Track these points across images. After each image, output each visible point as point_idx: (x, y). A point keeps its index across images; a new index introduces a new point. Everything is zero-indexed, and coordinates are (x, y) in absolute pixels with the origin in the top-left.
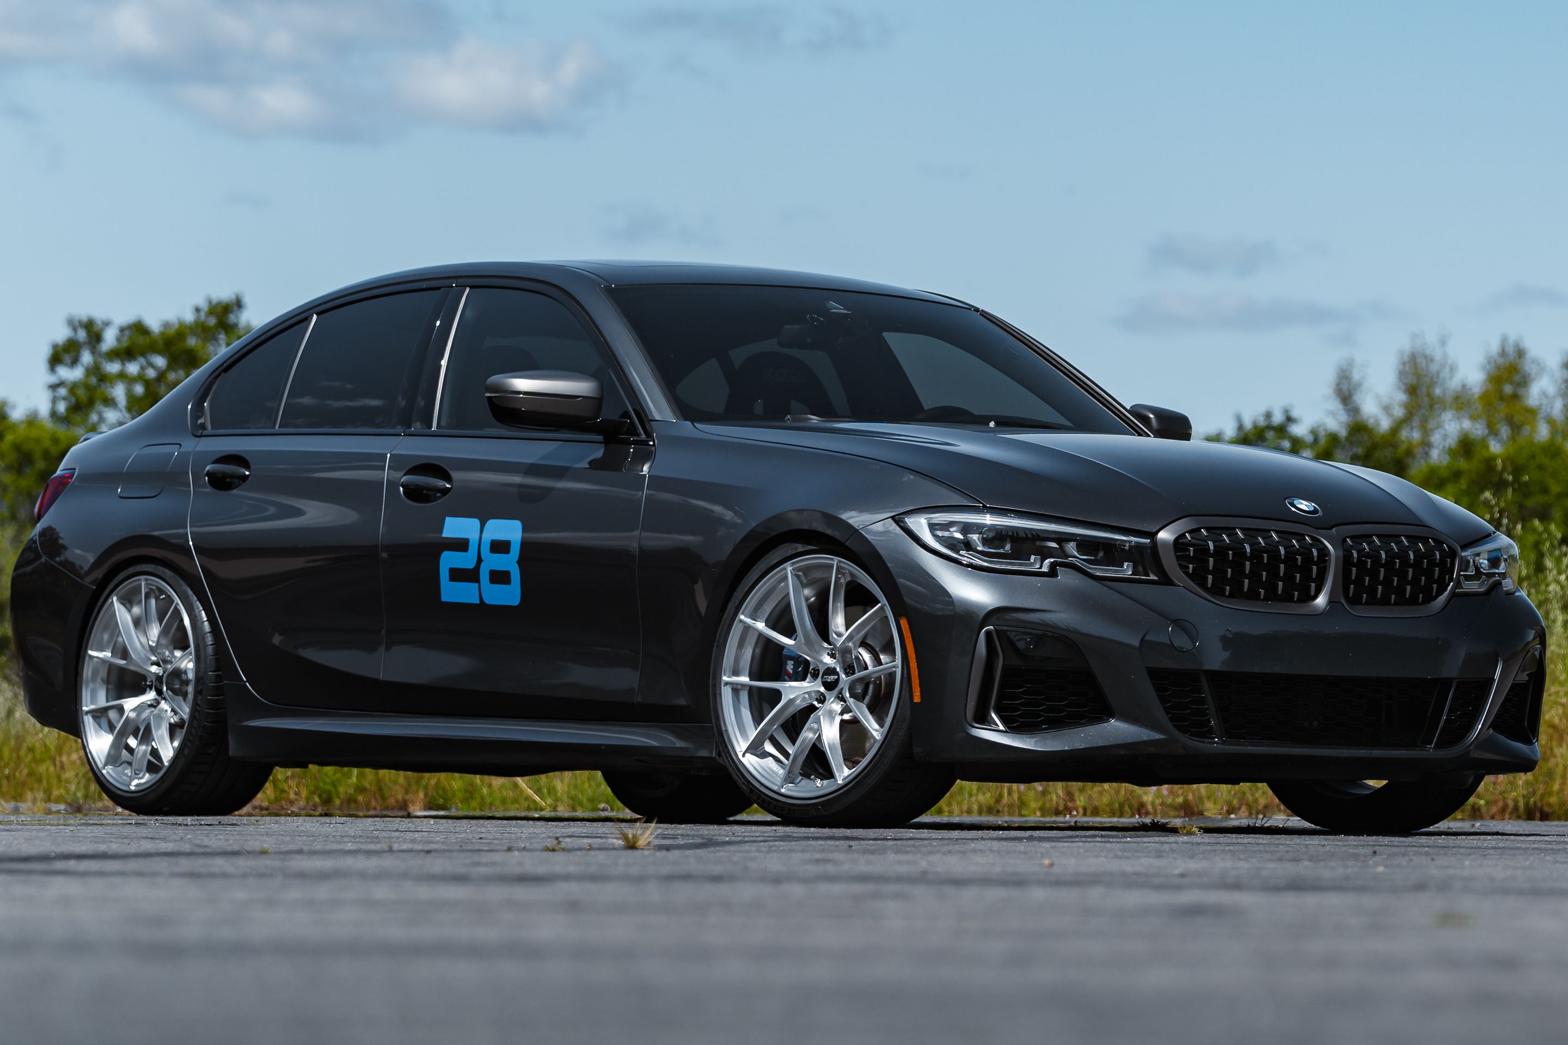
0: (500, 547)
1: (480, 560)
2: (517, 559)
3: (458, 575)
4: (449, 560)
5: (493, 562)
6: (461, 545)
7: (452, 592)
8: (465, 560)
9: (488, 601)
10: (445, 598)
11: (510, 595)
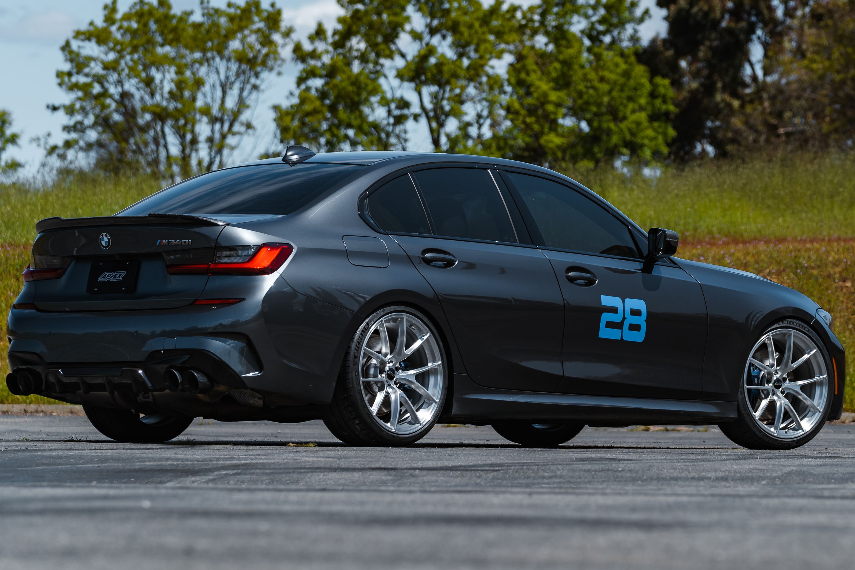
0: (636, 313)
1: (624, 318)
2: (645, 319)
3: (610, 325)
4: (606, 317)
5: (631, 320)
6: (614, 310)
7: (605, 333)
8: (616, 318)
9: (625, 339)
10: (601, 336)
11: (639, 337)
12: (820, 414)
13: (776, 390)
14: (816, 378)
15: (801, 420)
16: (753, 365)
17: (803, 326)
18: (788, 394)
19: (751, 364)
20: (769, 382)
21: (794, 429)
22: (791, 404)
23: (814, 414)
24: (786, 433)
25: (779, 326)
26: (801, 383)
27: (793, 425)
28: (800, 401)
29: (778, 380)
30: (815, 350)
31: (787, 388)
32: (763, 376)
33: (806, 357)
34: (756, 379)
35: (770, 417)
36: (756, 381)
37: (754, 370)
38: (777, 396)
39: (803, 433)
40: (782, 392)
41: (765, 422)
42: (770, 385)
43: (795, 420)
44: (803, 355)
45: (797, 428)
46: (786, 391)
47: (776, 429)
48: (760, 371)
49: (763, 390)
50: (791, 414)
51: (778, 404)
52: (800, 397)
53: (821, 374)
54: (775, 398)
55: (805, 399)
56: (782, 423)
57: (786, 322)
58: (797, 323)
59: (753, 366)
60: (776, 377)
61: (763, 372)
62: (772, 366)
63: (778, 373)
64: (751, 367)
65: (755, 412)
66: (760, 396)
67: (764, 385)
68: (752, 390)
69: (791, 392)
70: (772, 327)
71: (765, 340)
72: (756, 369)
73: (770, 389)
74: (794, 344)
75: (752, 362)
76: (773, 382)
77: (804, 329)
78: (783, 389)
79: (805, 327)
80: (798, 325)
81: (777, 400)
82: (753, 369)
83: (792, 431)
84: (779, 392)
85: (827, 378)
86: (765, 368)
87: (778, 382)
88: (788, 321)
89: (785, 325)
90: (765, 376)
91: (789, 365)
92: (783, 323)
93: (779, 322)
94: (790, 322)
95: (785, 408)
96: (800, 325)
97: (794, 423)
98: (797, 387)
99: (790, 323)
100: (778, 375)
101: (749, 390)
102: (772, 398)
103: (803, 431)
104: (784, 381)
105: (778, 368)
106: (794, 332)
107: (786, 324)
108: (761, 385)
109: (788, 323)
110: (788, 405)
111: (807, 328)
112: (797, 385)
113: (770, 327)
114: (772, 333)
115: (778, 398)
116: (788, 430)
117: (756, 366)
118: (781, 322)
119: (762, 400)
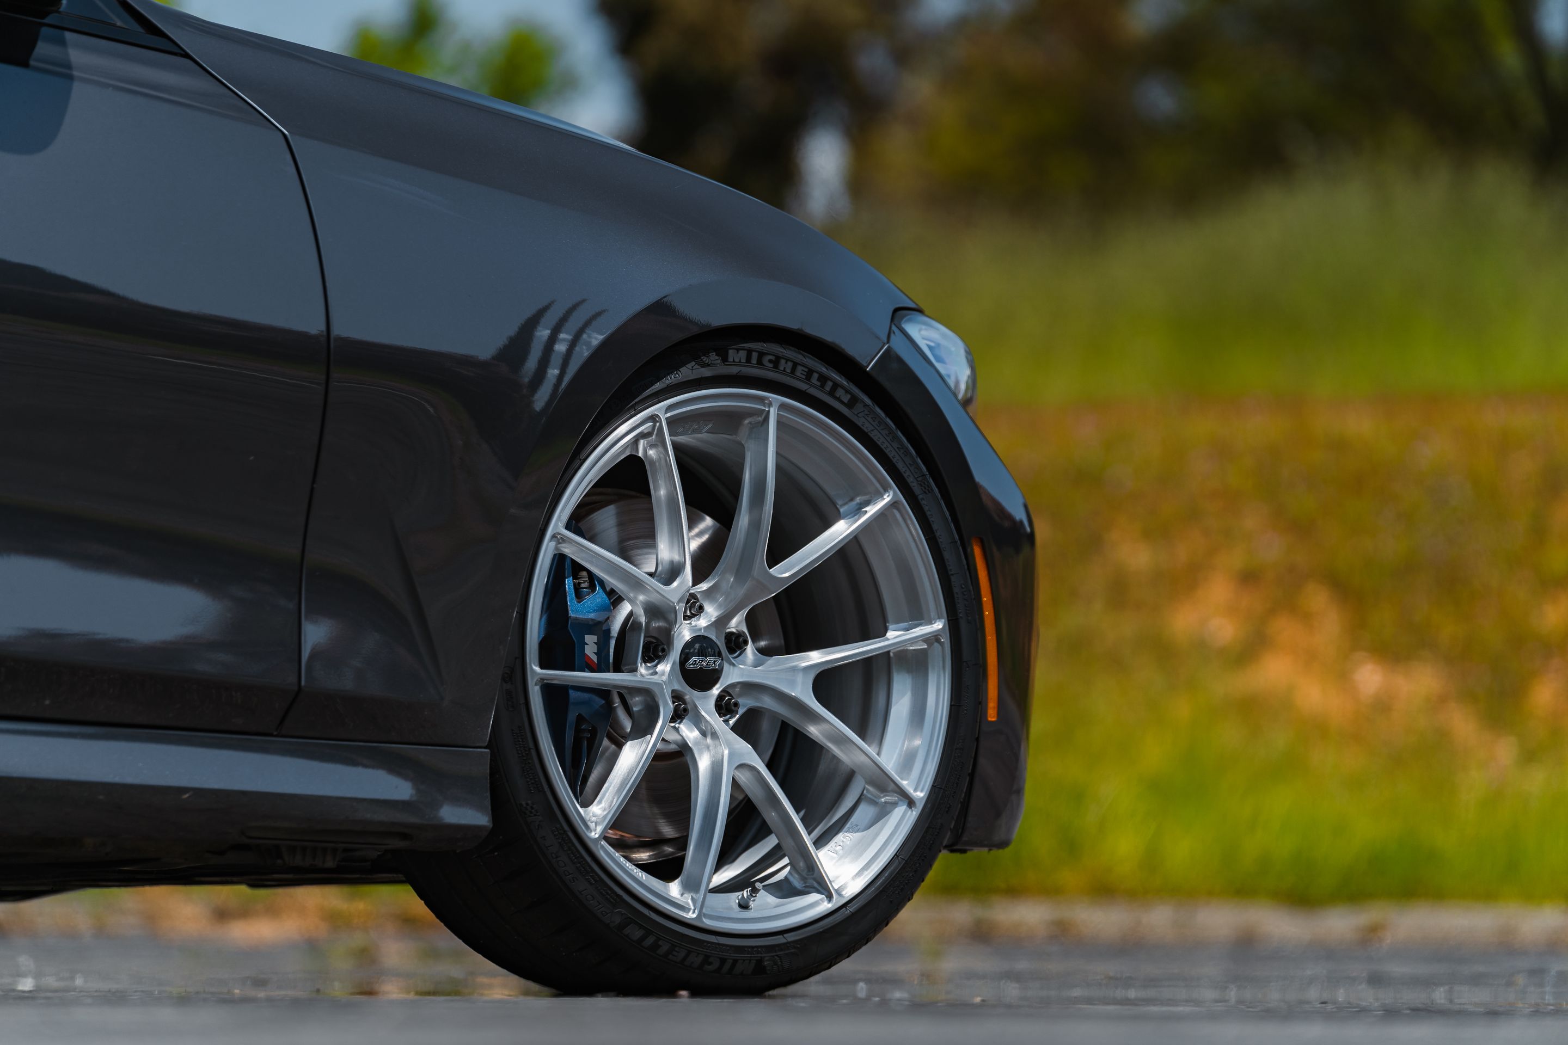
12: (913, 815)
13: (692, 695)
14: (891, 634)
15: (820, 842)
16: (577, 568)
17: (823, 379)
18: (753, 715)
19: (561, 563)
20: (654, 652)
21: (785, 890)
22: (770, 766)
23: (883, 812)
24: (744, 906)
25: (706, 372)
26: (816, 657)
27: (782, 869)
28: (814, 748)
29: (701, 644)
30: (887, 499)
31: (750, 687)
32: (630, 624)
33: (841, 530)
34: (591, 640)
35: (668, 831)
36: (590, 650)
37: (579, 596)
38: (698, 721)
39: (825, 906)
40: (724, 707)
41: (644, 856)
42: (665, 667)
43: (788, 843)
44: (827, 525)
45: (797, 883)
46: (745, 703)
47: (691, 886)
48: (615, 599)
49: (625, 694)
50: (771, 816)
51: (704, 763)
52: (813, 731)
53: (917, 616)
54: (689, 733)
55: (841, 740)
56: (724, 859)
57: (743, 354)
58: (795, 365)
59: (575, 577)
60: (693, 629)
61: (626, 608)
62: (673, 572)
63: (701, 608)
64: (569, 583)
65: (585, 805)
66: (616, 725)
67: (635, 670)
68: (573, 694)
69: (768, 703)
70: (671, 379)
71: (635, 441)
72: (592, 588)
73: (659, 685)
74: (779, 468)
75: (567, 550)
76: (675, 654)
77: (832, 393)
78: (725, 692)
79: (836, 386)
80: (800, 371)
81: (697, 743)
82: (577, 589)
83: (771, 899)
84: (706, 703)
85: (945, 639)
86: (637, 584)
87: (702, 653)
88: (750, 352)
89: (734, 370)
90: (636, 626)
91: (756, 572)
92: (725, 359)
93: (706, 353)
94: (761, 355)
95: (735, 783)
96: (810, 373)
97: (786, 861)
98: (800, 678)
99: (760, 362)
100: (702, 622)
101: (553, 694)
102: (672, 736)
103: (830, 897)
104: (731, 650)
105: (704, 586)
106: (783, 406)
107: (739, 364)
108: (617, 669)
109: (748, 360)
110: (752, 769)
111: (847, 391)
112: (794, 669)
113: (659, 379)
114: (669, 408)
115: (704, 734)
116: (755, 891)
117: (590, 573)
118: (713, 356)
119: (620, 746)
